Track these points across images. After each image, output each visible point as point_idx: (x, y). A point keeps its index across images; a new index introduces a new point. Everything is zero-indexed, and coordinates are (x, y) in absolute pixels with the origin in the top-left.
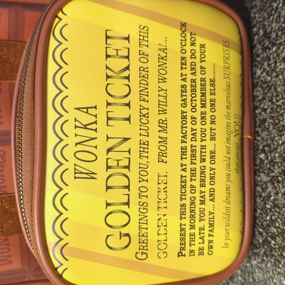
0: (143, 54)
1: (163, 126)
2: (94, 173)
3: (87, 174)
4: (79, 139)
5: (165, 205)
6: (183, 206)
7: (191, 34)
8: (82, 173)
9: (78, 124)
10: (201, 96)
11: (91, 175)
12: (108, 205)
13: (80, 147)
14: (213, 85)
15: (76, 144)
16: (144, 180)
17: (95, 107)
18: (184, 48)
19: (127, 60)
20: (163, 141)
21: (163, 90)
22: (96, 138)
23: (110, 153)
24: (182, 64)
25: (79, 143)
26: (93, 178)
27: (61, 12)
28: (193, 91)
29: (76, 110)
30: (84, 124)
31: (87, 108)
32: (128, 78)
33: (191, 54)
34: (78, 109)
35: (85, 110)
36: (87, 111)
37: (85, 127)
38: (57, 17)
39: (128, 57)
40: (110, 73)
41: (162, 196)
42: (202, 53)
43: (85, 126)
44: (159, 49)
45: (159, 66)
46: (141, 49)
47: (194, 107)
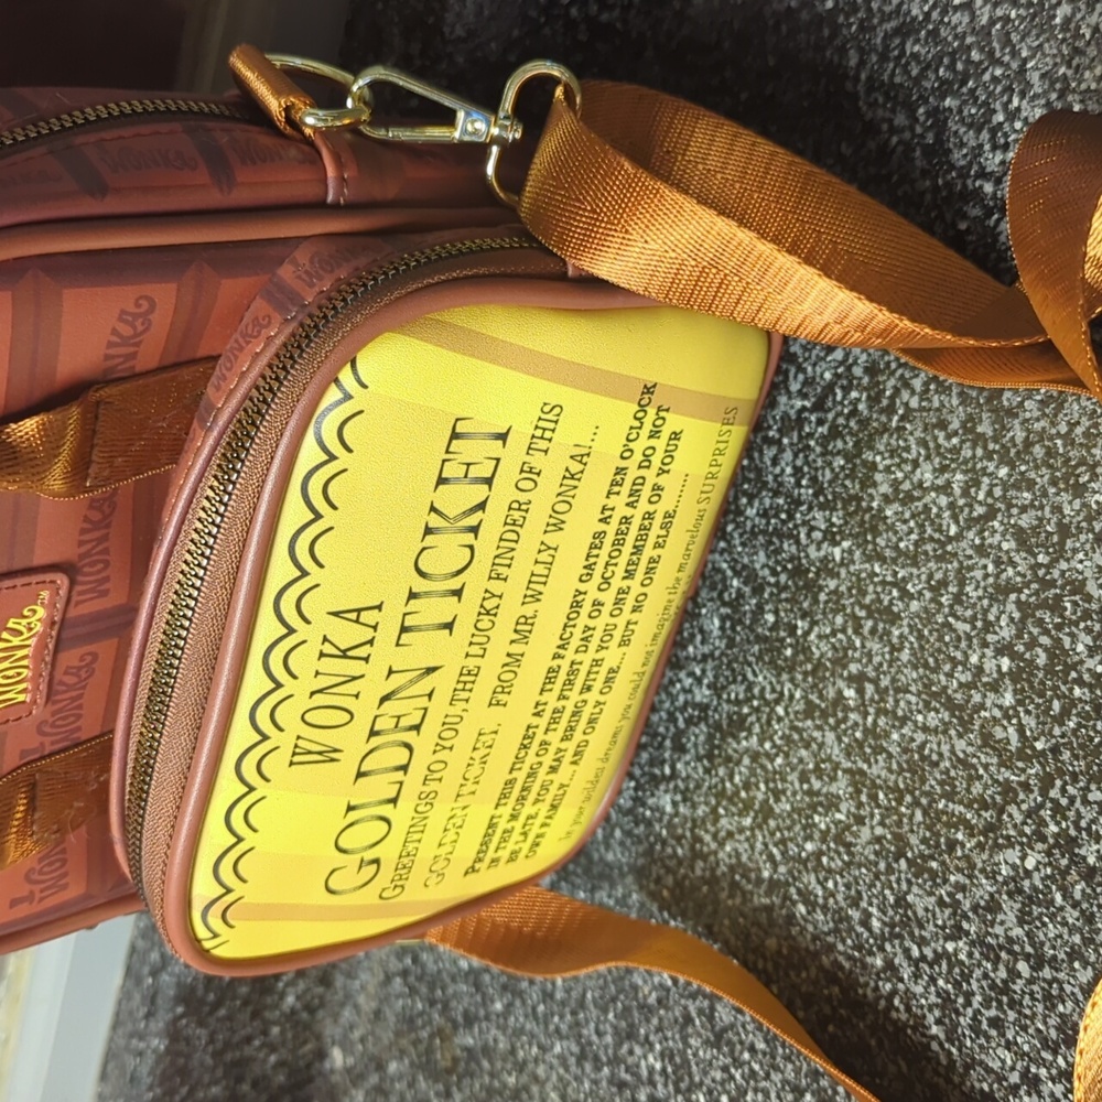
0: (530, 472)
1: (523, 629)
2: (336, 751)
3: (320, 753)
4: (323, 682)
5: (473, 787)
6: (510, 783)
7: (659, 409)
8: (310, 752)
9: (328, 649)
10: (632, 554)
11: (329, 755)
12: (350, 808)
13: (320, 699)
14: (666, 526)
15: (312, 694)
16: (444, 748)
17: (379, 607)
18: (631, 445)
19: (486, 487)
20: (514, 659)
21: (549, 548)
22: (362, 676)
23: (386, 704)
24: (614, 483)
25: (320, 691)
26: (333, 760)
27: (349, 365)
28: (618, 543)
29: (332, 617)
30: (343, 648)
31: (359, 611)
32: (475, 530)
33: (643, 458)
34: (336, 614)
35: (353, 616)
36: (358, 616)
37: (344, 654)
38: (336, 381)
39: (489, 481)
40: (435, 521)
41: (475, 770)
42: (669, 454)
43: (344, 651)
44: (572, 457)
45: (559, 494)
46: (527, 459)
47: (606, 580)
